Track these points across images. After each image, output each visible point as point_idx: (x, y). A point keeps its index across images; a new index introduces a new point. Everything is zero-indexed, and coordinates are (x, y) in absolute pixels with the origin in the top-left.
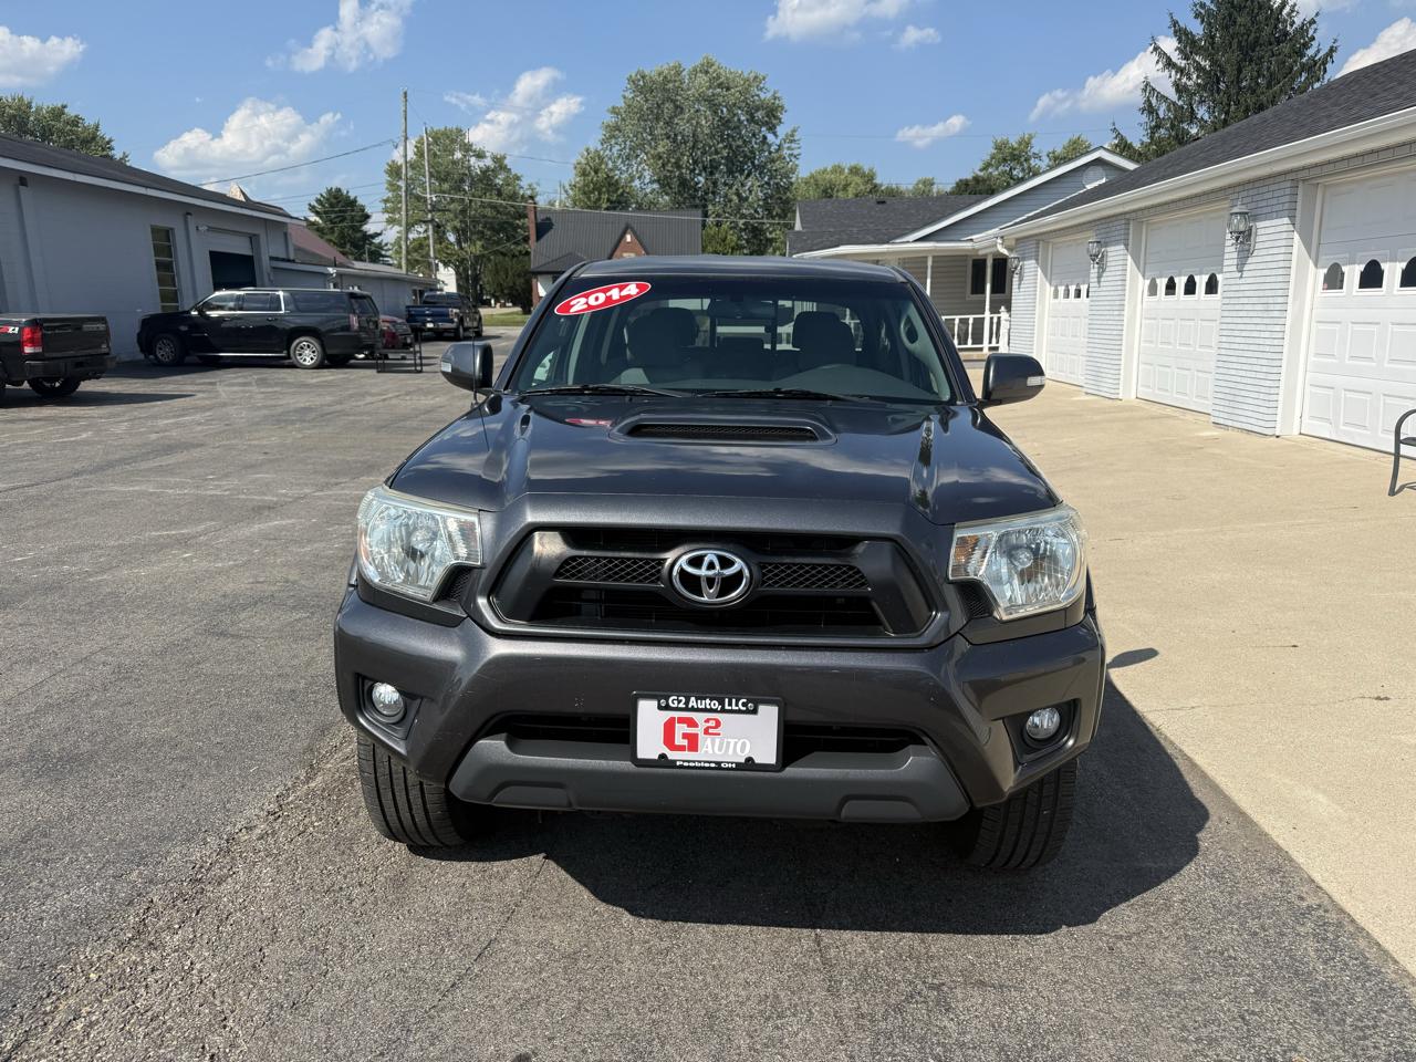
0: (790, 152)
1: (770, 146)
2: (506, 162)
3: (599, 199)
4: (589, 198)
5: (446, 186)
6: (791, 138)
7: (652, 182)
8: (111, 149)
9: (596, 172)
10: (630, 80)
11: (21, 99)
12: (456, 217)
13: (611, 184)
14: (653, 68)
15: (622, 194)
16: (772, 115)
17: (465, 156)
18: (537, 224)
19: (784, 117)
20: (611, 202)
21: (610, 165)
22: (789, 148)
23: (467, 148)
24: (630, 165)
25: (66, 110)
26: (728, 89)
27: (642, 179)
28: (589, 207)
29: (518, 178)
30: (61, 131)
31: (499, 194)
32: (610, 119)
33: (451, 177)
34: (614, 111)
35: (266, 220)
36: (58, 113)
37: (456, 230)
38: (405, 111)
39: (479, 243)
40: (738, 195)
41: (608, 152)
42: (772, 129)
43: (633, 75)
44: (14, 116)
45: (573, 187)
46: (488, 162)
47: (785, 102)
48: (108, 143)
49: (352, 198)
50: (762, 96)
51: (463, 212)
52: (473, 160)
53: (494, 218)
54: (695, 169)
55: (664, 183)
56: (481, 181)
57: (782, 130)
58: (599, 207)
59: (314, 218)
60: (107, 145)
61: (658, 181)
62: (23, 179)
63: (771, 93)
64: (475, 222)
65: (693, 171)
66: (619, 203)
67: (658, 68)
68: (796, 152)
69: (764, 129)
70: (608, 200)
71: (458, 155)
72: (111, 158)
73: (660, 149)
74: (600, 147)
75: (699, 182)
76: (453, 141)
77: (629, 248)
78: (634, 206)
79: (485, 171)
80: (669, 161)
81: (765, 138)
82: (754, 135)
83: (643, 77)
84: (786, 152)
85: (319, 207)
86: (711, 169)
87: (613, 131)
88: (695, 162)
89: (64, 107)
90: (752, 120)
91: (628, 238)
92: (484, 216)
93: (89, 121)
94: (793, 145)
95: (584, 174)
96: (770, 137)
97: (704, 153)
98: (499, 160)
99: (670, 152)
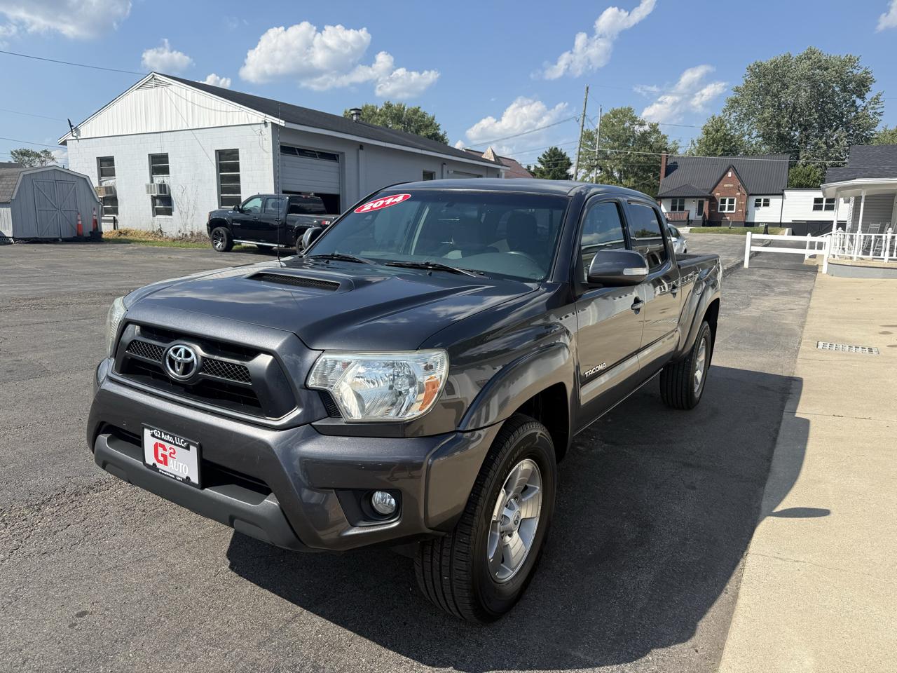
0: (874, 111)
1: (857, 108)
2: (658, 127)
3: (716, 149)
4: (709, 149)
5: (616, 144)
6: (876, 100)
7: (757, 136)
8: (439, 129)
9: (717, 131)
10: (750, 69)
11: (401, 105)
12: (621, 163)
13: (727, 139)
14: (767, 59)
15: (734, 146)
16: (862, 85)
17: (631, 124)
18: (666, 166)
19: (872, 86)
20: (726, 151)
21: (729, 126)
22: (872, 108)
23: (634, 120)
24: (742, 126)
25: (420, 110)
26: (827, 69)
27: (751, 135)
28: (707, 154)
29: (665, 137)
30: (416, 120)
31: (651, 147)
32: (733, 95)
33: (622, 139)
34: (737, 90)
35: (487, 167)
36: (416, 111)
37: (619, 171)
38: (586, 99)
39: (632, 179)
40: (826, 143)
41: (727, 117)
42: (861, 96)
43: (752, 65)
44: (396, 114)
45: (699, 141)
46: (647, 128)
47: (874, 75)
48: (438, 126)
49: (563, 153)
50: (855, 72)
51: (626, 160)
52: (637, 127)
53: (645, 163)
54: (792, 127)
55: (767, 138)
56: (639, 140)
57: (868, 96)
58: (715, 155)
59: (539, 166)
60: (437, 128)
61: (763, 136)
62: (361, 146)
63: (864, 69)
64: (633, 166)
65: (791, 128)
66: (732, 151)
67: (772, 59)
68: (878, 111)
69: (855, 96)
70: (723, 150)
71: (627, 124)
72: (438, 134)
73: (766, 115)
74: (722, 114)
75: (795, 135)
76: (625, 116)
77: (730, 180)
78: (741, 153)
79: (644, 134)
80: (772, 123)
81: (854, 102)
82: (845, 101)
83: (759, 66)
84: (870, 112)
85: (543, 159)
86: (805, 127)
87: (734, 103)
88: (793, 122)
89: (419, 108)
90: (844, 89)
91: (730, 174)
92: (639, 162)
93: (430, 115)
94: (876, 106)
95: (707, 133)
96: (859, 102)
97: (800, 116)
98: (654, 128)
99: (773, 117)
